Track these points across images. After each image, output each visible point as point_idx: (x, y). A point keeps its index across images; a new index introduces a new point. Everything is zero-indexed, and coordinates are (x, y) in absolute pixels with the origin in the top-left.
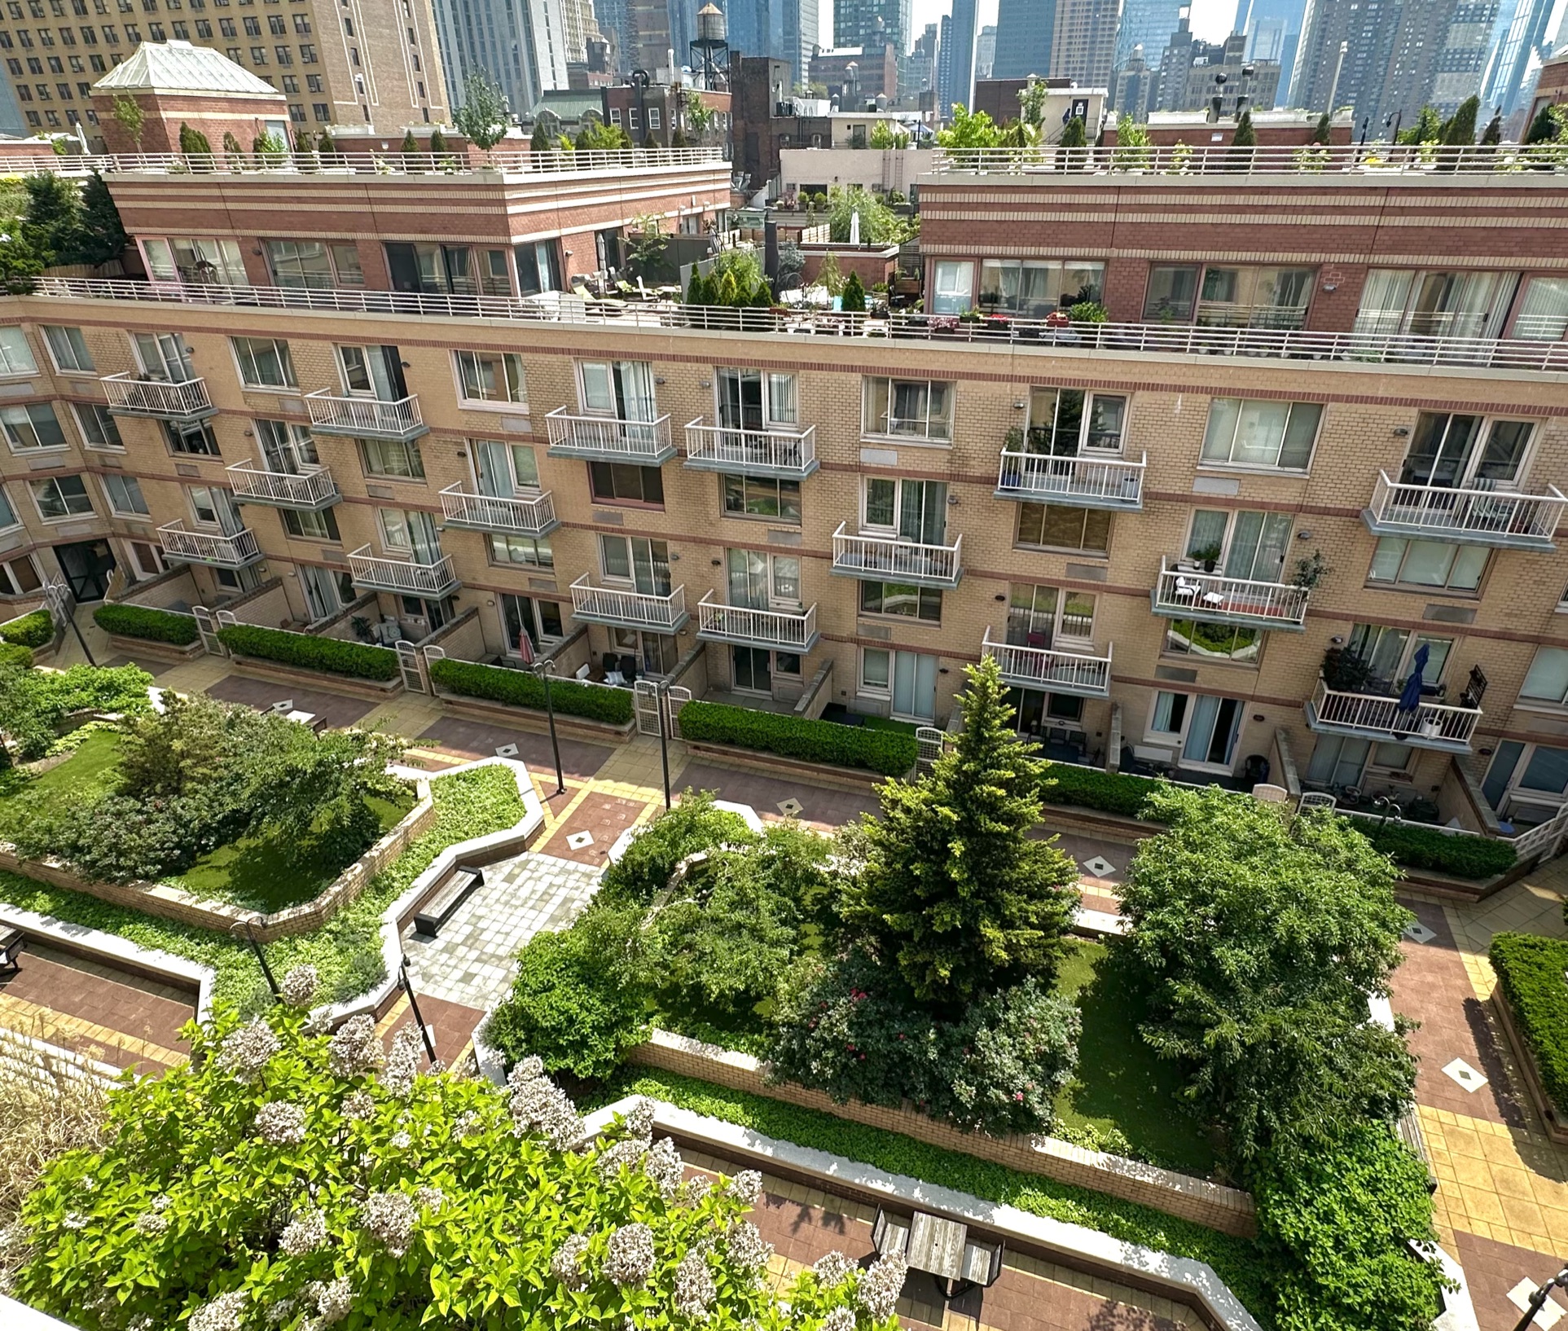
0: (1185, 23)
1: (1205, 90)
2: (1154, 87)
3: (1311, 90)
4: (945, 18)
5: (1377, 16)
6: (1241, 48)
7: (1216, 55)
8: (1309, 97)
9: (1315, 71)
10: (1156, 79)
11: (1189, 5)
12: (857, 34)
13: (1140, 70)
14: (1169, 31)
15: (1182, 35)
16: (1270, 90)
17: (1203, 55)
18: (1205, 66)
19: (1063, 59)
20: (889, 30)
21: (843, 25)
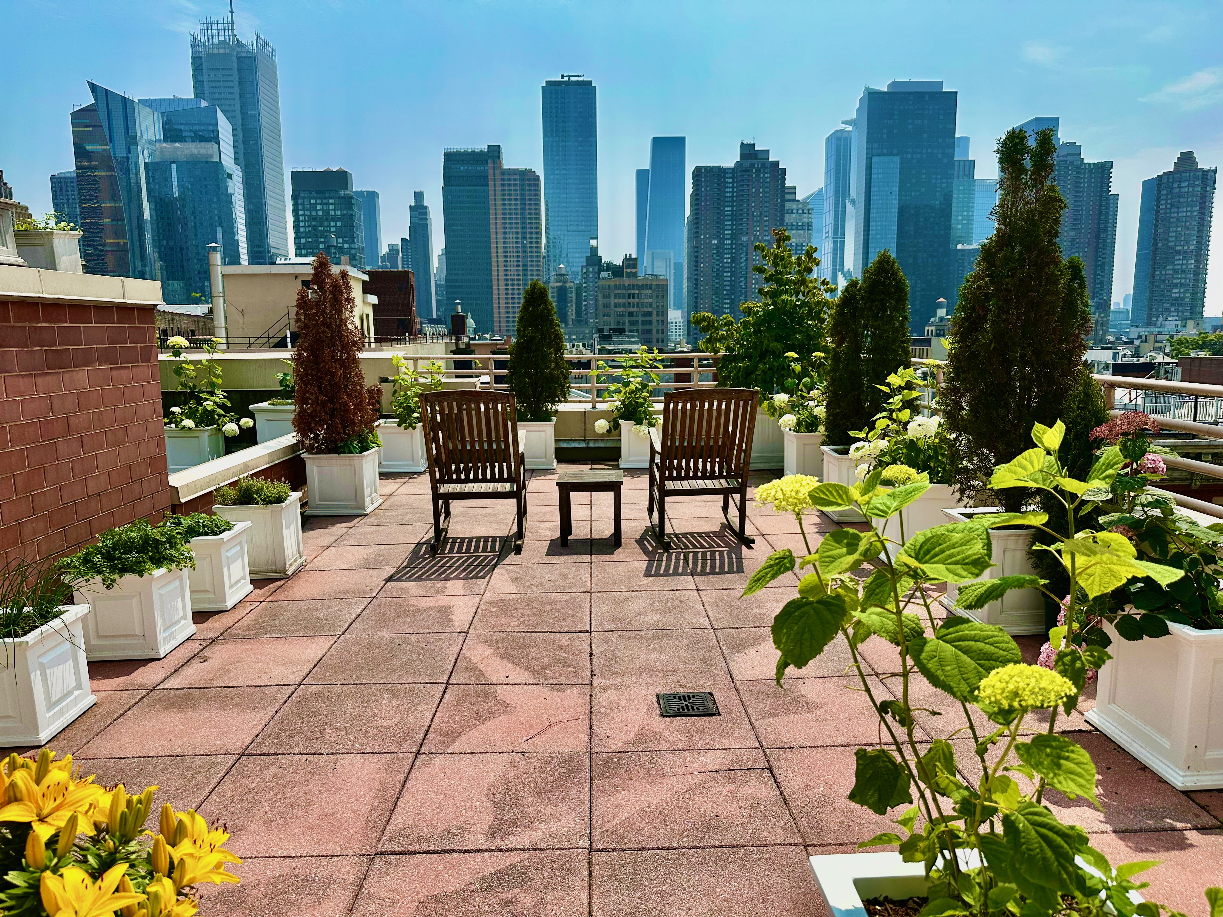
0: (594, 250)
1: (612, 296)
2: (579, 295)
3: (696, 298)
4: (403, 240)
5: (732, 249)
6: (635, 266)
7: (616, 271)
8: (696, 302)
9: (696, 284)
10: (579, 289)
11: (596, 238)
12: (318, 248)
13: (566, 282)
14: (584, 255)
15: (594, 258)
16: (663, 297)
17: (607, 270)
18: (609, 278)
19: (501, 273)
20: (346, 246)
21: (303, 241)
